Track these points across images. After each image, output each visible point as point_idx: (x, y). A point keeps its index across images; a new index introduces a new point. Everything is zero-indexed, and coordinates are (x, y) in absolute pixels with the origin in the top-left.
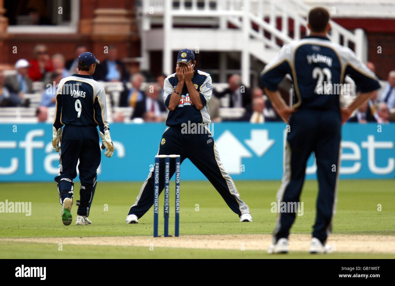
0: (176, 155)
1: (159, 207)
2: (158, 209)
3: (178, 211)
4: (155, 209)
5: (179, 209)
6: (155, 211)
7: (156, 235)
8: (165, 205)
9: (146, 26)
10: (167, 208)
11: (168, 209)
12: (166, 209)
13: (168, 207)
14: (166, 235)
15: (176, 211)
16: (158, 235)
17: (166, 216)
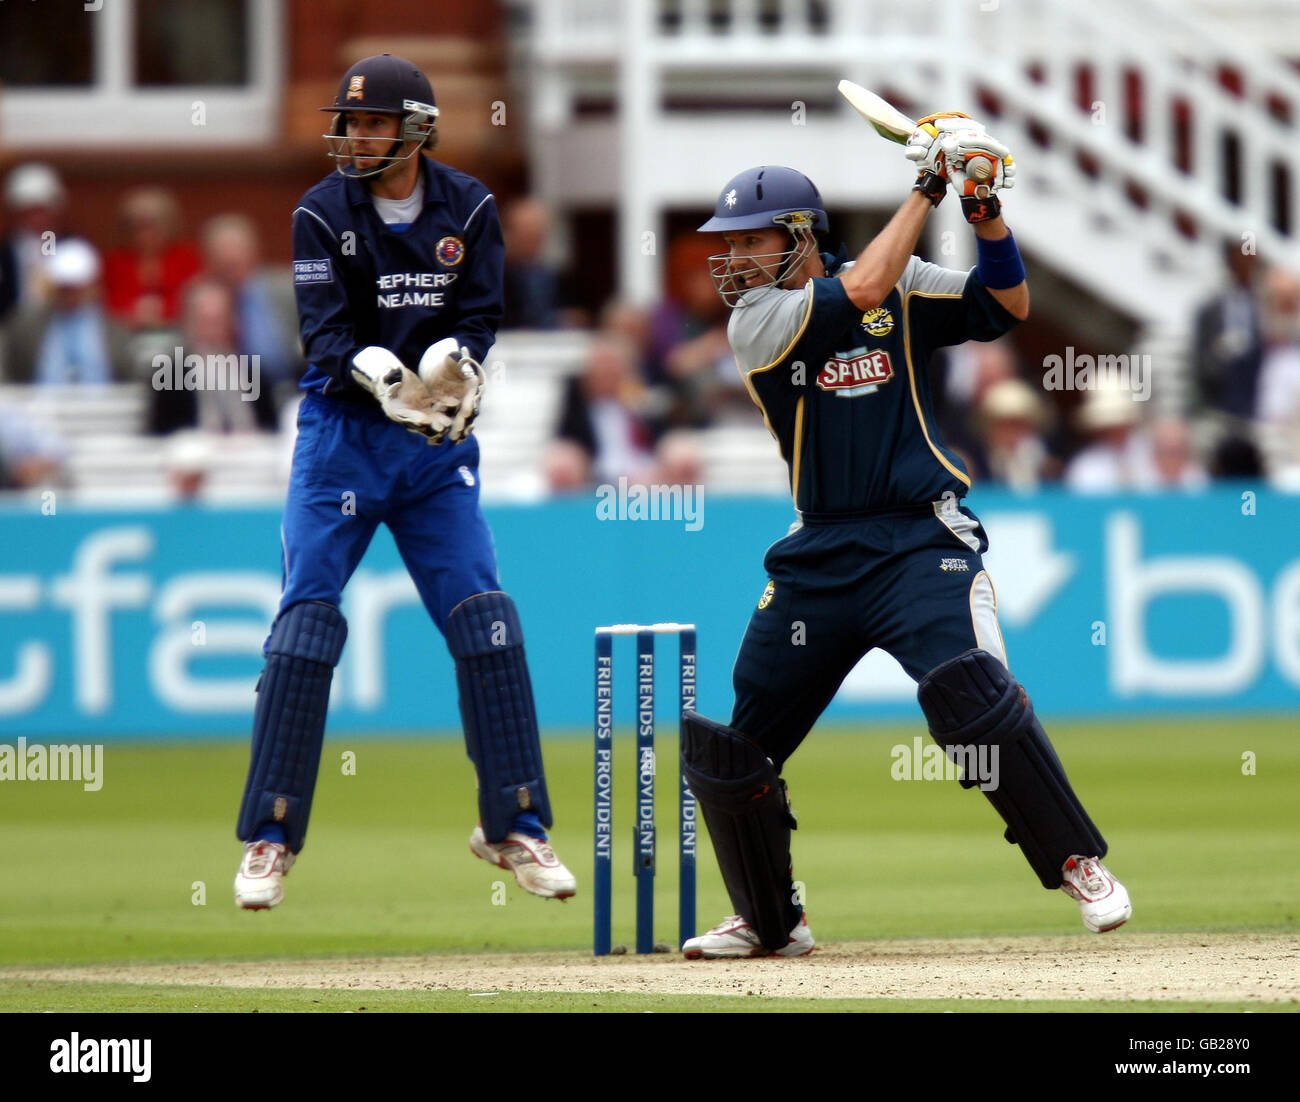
0: (680, 623)
1: (614, 833)
2: (609, 842)
3: (690, 848)
4: (598, 840)
5: (693, 840)
6: (598, 849)
7: (603, 945)
8: (639, 824)
9: (550, 106)
10: (650, 834)
11: (653, 839)
12: (644, 842)
13: (653, 830)
14: (646, 944)
15: (683, 847)
16: (614, 947)
17: (644, 868)
